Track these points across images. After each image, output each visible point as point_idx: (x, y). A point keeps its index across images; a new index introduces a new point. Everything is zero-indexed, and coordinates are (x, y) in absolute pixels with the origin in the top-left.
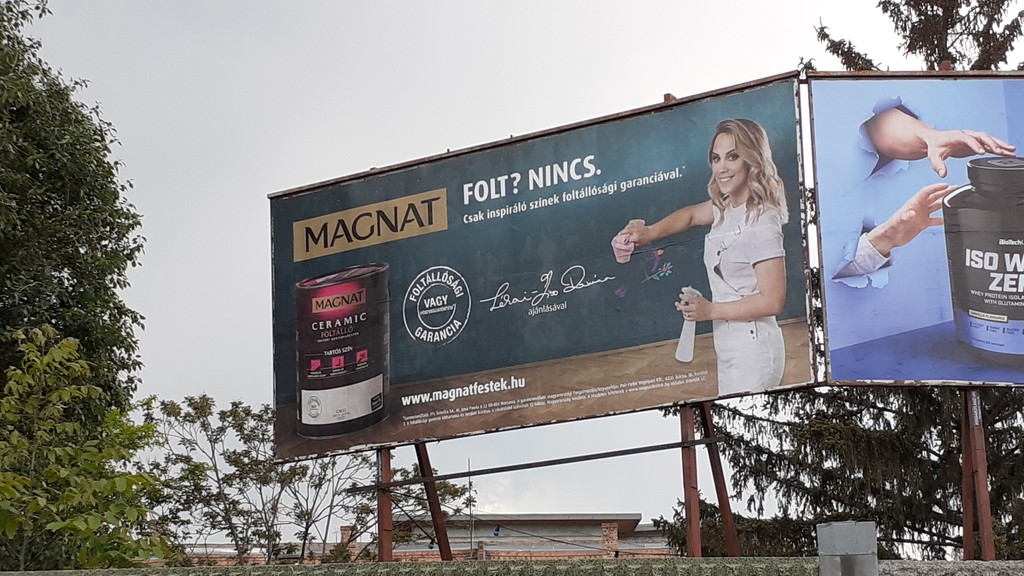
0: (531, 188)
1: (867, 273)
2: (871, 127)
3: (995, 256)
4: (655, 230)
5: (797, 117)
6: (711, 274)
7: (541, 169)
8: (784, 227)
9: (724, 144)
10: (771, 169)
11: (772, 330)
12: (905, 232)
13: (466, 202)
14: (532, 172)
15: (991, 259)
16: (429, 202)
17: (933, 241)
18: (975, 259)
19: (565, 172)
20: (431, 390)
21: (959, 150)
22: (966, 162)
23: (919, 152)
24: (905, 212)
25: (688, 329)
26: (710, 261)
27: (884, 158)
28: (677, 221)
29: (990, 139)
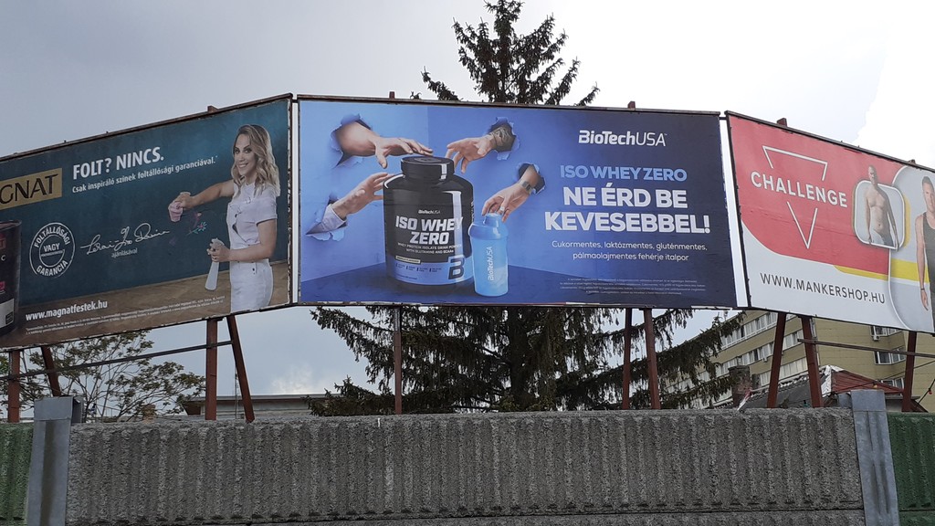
0: (118, 168)
1: (329, 231)
2: (339, 134)
3: (416, 221)
4: (196, 199)
5: (289, 125)
6: (231, 230)
7: (125, 156)
8: (277, 198)
9: (243, 142)
10: (271, 160)
11: (266, 268)
12: (357, 203)
13: (75, 178)
14: (119, 157)
15: (413, 222)
16: (50, 177)
17: (376, 209)
18: (402, 222)
19: (140, 158)
20: (44, 310)
21: (396, 151)
22: (400, 159)
23: (369, 151)
24: (358, 190)
25: (215, 267)
26: (230, 221)
27: (346, 155)
28: (211, 193)
29: (416, 142)
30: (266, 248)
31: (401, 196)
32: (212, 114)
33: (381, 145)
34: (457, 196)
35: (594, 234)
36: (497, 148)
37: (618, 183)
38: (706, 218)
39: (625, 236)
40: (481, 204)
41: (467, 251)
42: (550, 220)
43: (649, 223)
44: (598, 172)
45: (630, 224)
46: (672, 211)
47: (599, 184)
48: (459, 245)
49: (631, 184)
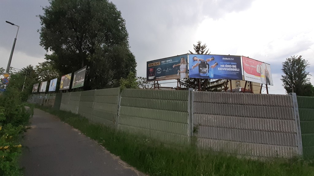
0: (167, 62)
2: (193, 58)
3: (202, 68)
4: (176, 65)
5: (188, 57)
7: (167, 60)
9: (182, 59)
10: (185, 61)
11: (185, 73)
12: (195, 66)
13: (162, 63)
16: (159, 63)
17: (198, 67)
19: (169, 61)
20: (158, 77)
21: (200, 60)
22: (200, 61)
23: (197, 60)
24: (195, 65)
25: (178, 73)
26: (180, 68)
27: (194, 60)
28: (178, 65)
29: (202, 59)
30: (185, 71)
31: (200, 65)
32: (178, 56)
33: (198, 59)
34: (207, 66)
35: (224, 71)
36: (212, 60)
37: (227, 64)
38: (239, 69)
39: (228, 71)
40: (210, 67)
41: (208, 72)
42: (219, 69)
43: (231, 69)
44: (225, 63)
45: (229, 69)
46: (234, 68)
47: (225, 64)
48: (207, 71)
49: (229, 65)
